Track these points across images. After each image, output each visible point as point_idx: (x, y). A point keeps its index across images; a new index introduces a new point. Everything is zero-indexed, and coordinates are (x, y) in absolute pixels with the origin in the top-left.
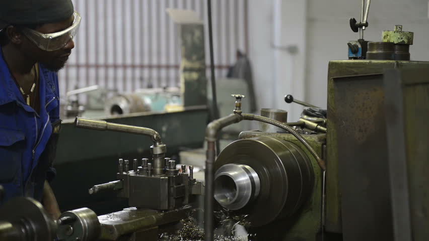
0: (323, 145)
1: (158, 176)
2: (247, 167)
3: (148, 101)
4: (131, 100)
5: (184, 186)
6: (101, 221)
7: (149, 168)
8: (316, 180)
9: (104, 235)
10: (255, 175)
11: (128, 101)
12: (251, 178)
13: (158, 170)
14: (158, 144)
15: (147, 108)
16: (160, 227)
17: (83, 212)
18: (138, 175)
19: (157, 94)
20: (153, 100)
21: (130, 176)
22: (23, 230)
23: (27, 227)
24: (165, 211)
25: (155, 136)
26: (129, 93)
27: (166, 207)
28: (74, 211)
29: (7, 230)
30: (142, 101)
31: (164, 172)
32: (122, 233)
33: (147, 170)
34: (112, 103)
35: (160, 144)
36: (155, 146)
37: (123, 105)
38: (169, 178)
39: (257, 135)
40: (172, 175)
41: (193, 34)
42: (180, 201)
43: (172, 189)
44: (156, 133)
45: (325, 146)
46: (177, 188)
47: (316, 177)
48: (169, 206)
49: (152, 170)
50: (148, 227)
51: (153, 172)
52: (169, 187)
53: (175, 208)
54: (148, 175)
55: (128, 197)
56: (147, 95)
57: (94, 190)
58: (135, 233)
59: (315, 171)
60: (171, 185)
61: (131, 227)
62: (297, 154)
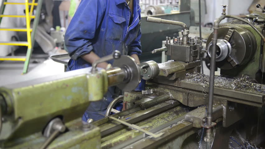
0: (263, 30)
1: (185, 46)
2: (225, 40)
3: (163, 9)
4: (156, 8)
5: (197, 51)
6: (159, 67)
7: (181, 42)
8: (258, 47)
9: (161, 74)
10: (229, 44)
11: (155, 9)
12: (228, 46)
13: (185, 43)
14: (185, 30)
15: (163, 12)
16: (186, 70)
17: (151, 62)
18: (175, 45)
19: (168, 5)
20: (165, 8)
21: (171, 45)
22: (126, 72)
23: (128, 70)
24: (189, 62)
25: (184, 26)
26: (155, 5)
27: (189, 61)
28: (147, 62)
29: (119, 72)
30: (161, 9)
31: (188, 43)
32: (170, 73)
33: (180, 42)
34: (148, 10)
35: (186, 30)
36: (184, 31)
37: (153, 10)
38: (190, 46)
39: (228, 25)
40: (192, 45)
42: (195, 57)
43: (192, 52)
44: (185, 24)
45: (264, 30)
46: (194, 51)
47: (258, 46)
48: (190, 60)
49: (182, 43)
50: (182, 70)
52: (190, 51)
53: (193, 61)
54: (180, 45)
55: (170, 55)
56: (163, 6)
57: (154, 51)
58: (175, 73)
59: (257, 42)
60: (191, 50)
61: (174, 70)
62: (249, 34)
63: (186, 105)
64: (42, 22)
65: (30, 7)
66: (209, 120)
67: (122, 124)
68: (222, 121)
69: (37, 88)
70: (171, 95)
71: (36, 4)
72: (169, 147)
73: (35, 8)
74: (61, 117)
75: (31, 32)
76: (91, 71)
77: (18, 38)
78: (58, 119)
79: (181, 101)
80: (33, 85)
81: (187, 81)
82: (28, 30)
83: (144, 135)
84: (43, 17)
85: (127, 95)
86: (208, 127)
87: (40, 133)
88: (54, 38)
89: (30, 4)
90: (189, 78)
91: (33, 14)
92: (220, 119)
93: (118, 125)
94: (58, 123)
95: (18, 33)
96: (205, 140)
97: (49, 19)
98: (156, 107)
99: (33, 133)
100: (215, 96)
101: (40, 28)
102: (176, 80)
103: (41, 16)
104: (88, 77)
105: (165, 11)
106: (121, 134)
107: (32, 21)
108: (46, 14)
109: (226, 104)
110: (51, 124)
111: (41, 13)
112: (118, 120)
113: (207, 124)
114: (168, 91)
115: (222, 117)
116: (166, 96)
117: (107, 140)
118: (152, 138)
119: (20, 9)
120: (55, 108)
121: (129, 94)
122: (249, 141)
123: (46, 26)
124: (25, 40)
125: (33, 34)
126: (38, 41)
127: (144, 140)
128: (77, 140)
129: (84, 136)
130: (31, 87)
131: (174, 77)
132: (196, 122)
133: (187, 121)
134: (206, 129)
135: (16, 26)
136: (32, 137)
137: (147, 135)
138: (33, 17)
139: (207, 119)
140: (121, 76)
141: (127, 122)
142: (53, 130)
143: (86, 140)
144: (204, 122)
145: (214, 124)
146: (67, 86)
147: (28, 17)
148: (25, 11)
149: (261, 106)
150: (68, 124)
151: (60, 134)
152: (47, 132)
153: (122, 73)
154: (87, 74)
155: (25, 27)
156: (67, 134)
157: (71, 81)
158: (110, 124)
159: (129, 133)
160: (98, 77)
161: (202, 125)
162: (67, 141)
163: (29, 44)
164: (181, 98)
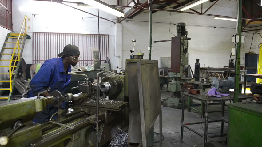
2: (108, 83)
3: (86, 68)
5: (93, 88)
6: (74, 96)
10: (110, 84)
11: (82, 68)
12: (109, 85)
13: (87, 84)
15: (86, 69)
16: (88, 97)
17: (70, 94)
18: (83, 85)
19: (89, 67)
21: (81, 85)
23: (57, 97)
24: (89, 93)
25: (86, 76)
26: (82, 66)
28: (67, 94)
29: (52, 98)
31: (88, 84)
32: (79, 99)
34: (78, 69)
35: (88, 78)
36: (86, 78)
38: (90, 86)
39: (110, 76)
41: (96, 53)
42: (92, 91)
45: (125, 78)
46: (91, 88)
50: (85, 97)
51: (86, 84)
52: (89, 88)
53: (91, 93)
55: (80, 90)
56: (86, 67)
57: (72, 89)
61: (81, 97)
62: (119, 80)
63: (89, 114)
64: (19, 77)
65: (12, 68)
66: (97, 119)
67: (56, 124)
68: (105, 120)
69: (9, 106)
70: (82, 110)
71: (16, 67)
72: (79, 133)
73: (15, 69)
74: (21, 120)
75: (12, 82)
76: (37, 98)
77: (4, 85)
78: (20, 121)
79: (87, 112)
80: (7, 105)
81: (88, 102)
82: (11, 81)
83: (66, 128)
84: (20, 74)
85: (60, 111)
86: (96, 122)
87: (10, 128)
88: (26, 85)
89: (12, 67)
90: (89, 101)
91: (14, 72)
92: (104, 119)
93: (53, 125)
94: (19, 123)
95: (4, 83)
96: (96, 129)
97: (24, 75)
98: (75, 116)
99: (7, 128)
100: (99, 108)
101: (18, 80)
102: (82, 102)
103: (18, 73)
104: (35, 100)
105: (87, 70)
106: (55, 129)
107: (13, 76)
108: (22, 72)
109: (106, 112)
110: (16, 123)
111: (19, 71)
112: (54, 122)
113: (97, 121)
114: (80, 108)
115: (105, 118)
116: (79, 110)
117: (48, 132)
118: (69, 129)
119: (6, 70)
120: (18, 116)
121: (61, 111)
122: (122, 129)
123: (22, 79)
124: (9, 87)
125: (13, 83)
126: (16, 87)
127: (65, 130)
128: (29, 130)
129: (33, 128)
130: (6, 105)
131: (81, 100)
132: (91, 120)
133: (88, 120)
134: (96, 123)
135: (3, 79)
136: (6, 130)
137: (67, 128)
138: (14, 74)
139: (96, 118)
140: (54, 100)
141: (59, 123)
142: (17, 126)
143: (33, 130)
144: (95, 120)
145: (100, 121)
146: (24, 105)
147: (11, 74)
148: (9, 71)
149: (119, 111)
150: (25, 124)
151: (21, 128)
152: (14, 127)
153: (54, 98)
154: (35, 99)
155: (9, 79)
156: (25, 128)
157: (26, 103)
158: (49, 125)
159: (59, 129)
160: (41, 100)
161: (94, 122)
162: (24, 130)
163: (11, 89)
164: (86, 110)
